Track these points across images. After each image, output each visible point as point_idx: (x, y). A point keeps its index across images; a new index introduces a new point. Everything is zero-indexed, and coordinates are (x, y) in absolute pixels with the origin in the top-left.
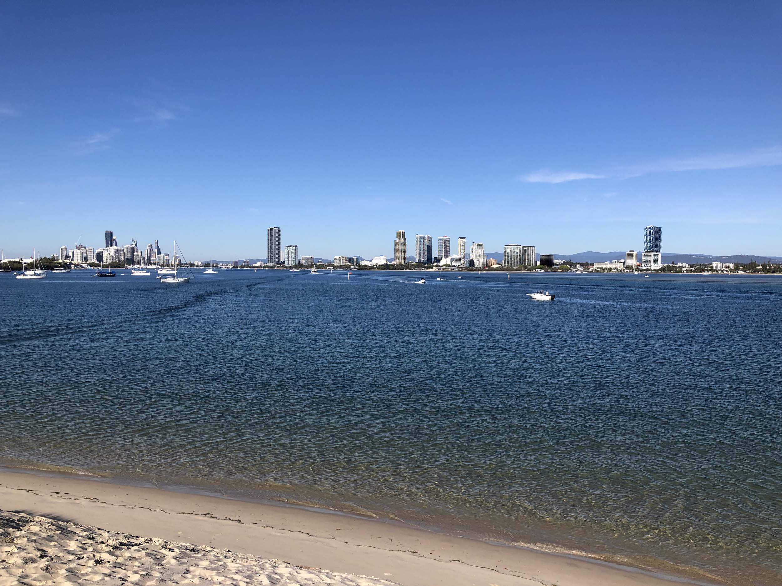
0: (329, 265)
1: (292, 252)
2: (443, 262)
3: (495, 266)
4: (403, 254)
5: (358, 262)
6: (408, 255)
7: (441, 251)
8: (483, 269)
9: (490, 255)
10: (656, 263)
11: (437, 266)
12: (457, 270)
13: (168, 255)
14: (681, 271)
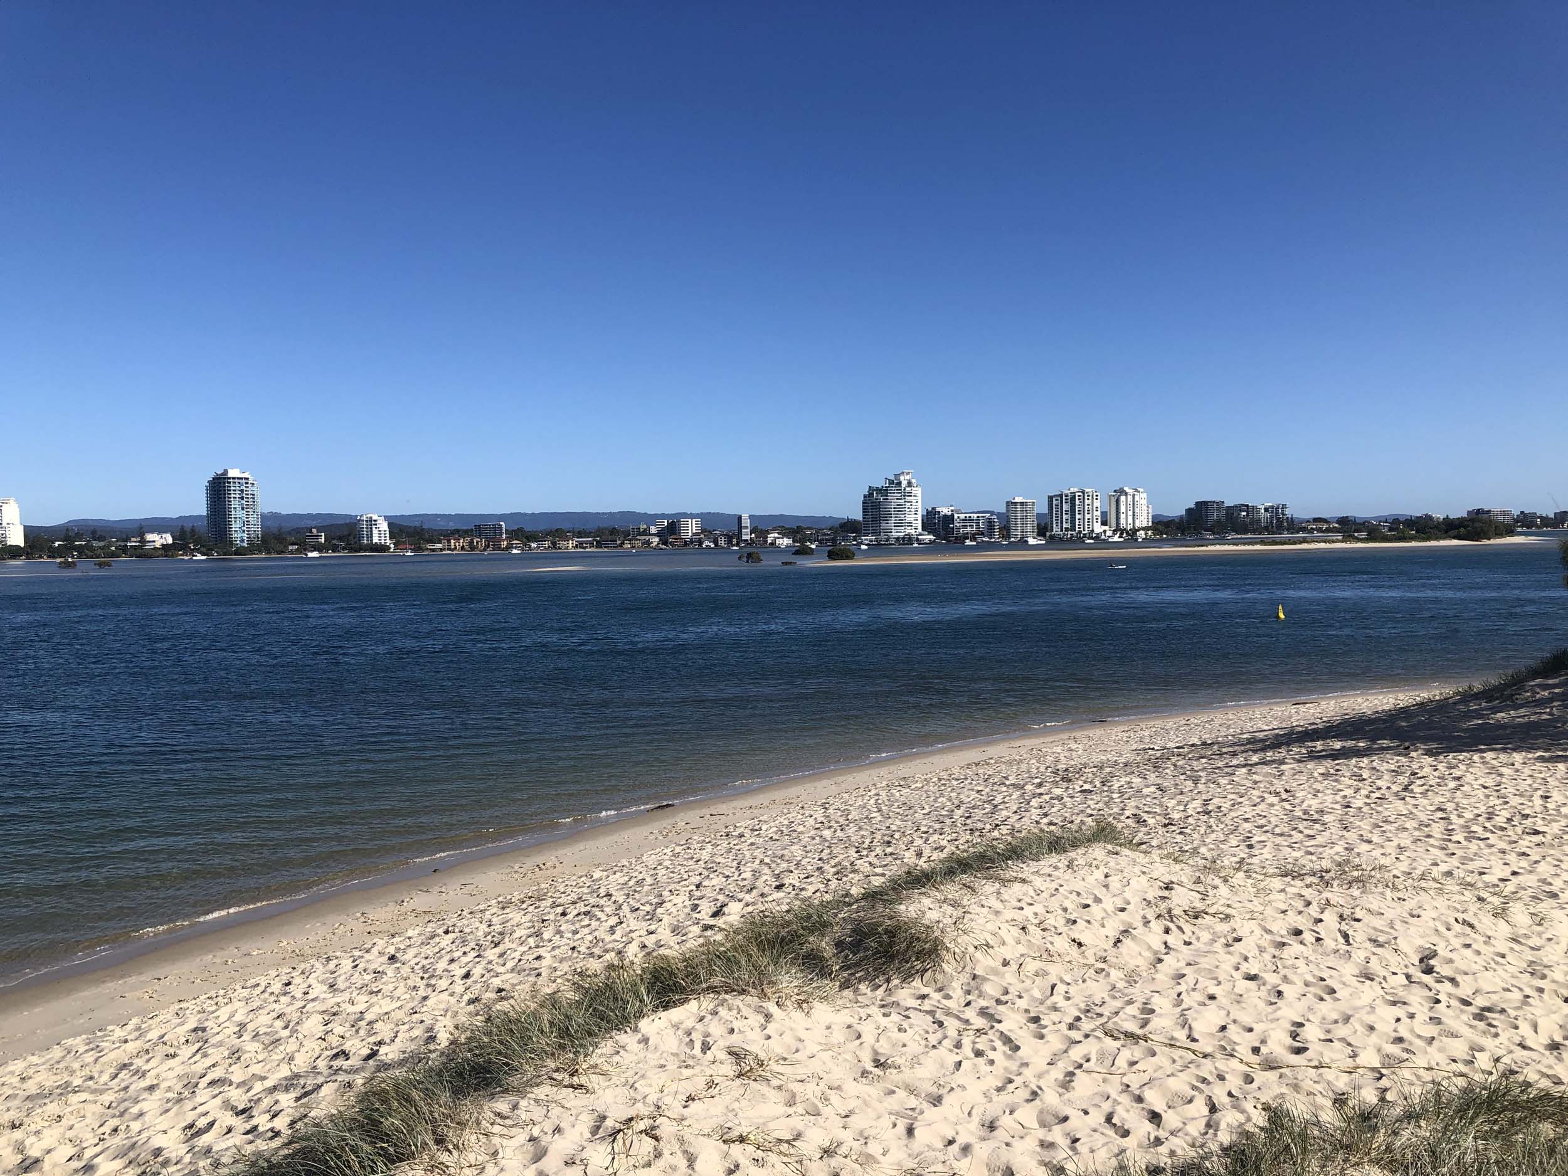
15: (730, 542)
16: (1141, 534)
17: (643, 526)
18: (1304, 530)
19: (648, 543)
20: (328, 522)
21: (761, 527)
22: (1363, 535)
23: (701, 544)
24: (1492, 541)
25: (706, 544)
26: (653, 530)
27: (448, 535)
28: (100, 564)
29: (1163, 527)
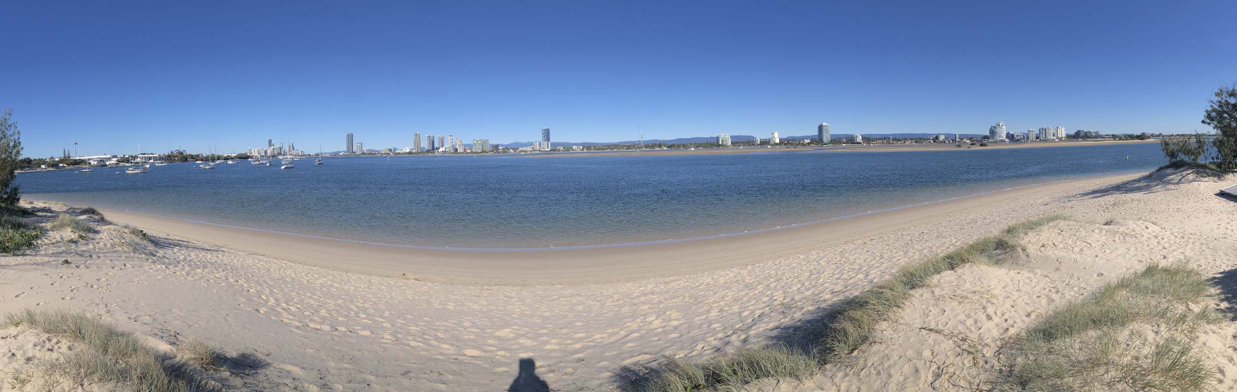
0: (379, 153)
1: (359, 146)
2: (440, 150)
3: (469, 151)
4: (419, 146)
5: (394, 151)
6: (422, 146)
7: (439, 143)
8: (463, 153)
9: (466, 145)
10: (548, 147)
11: (438, 152)
12: (448, 154)
13: (298, 150)
14: (560, 151)
15: (953, 141)
16: (1063, 139)
17: (929, 137)
18: (1104, 138)
19: (930, 142)
20: (847, 136)
21: (961, 138)
22: (1118, 139)
23: (945, 142)
24: (1147, 140)
25: (947, 142)
26: (931, 138)
27: (877, 139)
28: (795, 147)
29: (1069, 137)
